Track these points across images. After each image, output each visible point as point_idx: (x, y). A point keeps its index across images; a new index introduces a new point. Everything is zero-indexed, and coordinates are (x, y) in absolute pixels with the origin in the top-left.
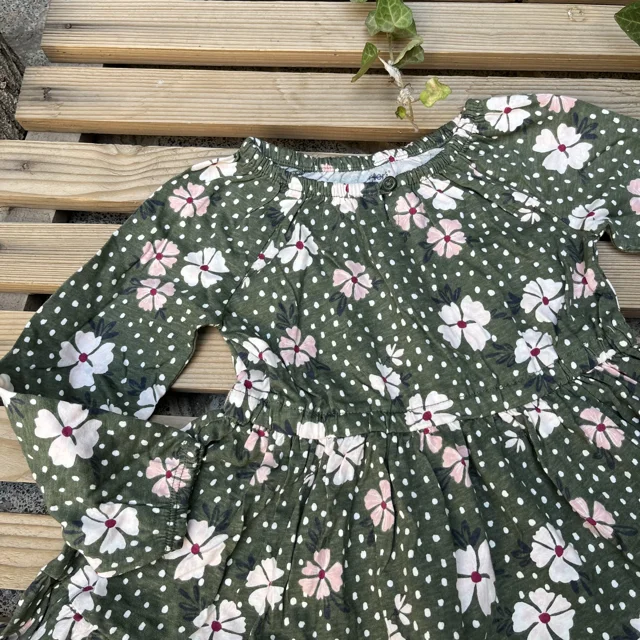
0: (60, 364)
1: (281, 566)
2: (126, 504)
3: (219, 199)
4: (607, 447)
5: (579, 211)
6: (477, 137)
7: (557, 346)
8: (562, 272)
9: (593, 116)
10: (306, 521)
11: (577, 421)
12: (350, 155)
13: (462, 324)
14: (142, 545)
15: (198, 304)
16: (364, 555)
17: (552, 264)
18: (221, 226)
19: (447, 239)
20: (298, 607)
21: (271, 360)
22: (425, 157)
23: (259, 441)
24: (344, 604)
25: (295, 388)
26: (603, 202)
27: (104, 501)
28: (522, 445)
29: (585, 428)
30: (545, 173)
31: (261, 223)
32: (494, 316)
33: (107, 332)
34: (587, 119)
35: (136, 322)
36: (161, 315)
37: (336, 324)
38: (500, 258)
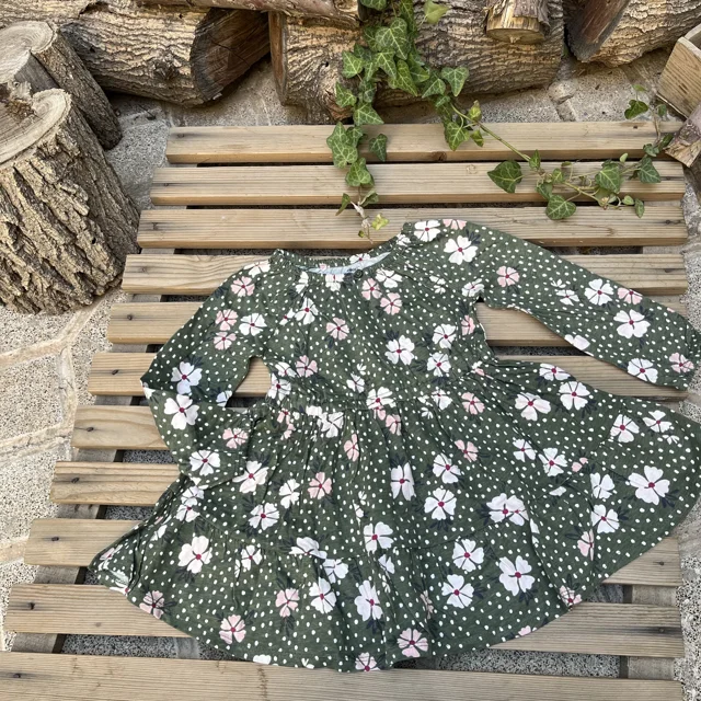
0: (172, 380)
1: (298, 481)
2: (212, 451)
3: (260, 285)
4: (476, 413)
5: (468, 285)
6: (410, 245)
7: (451, 361)
8: (456, 320)
9: (477, 231)
10: (311, 458)
11: (460, 400)
12: (336, 258)
13: (399, 351)
14: (222, 472)
15: (250, 344)
16: (344, 476)
17: (450, 316)
18: (261, 301)
19: (392, 304)
20: (308, 504)
21: (291, 374)
22: (380, 257)
23: (285, 417)
24: (331, 500)
25: (305, 388)
26: (480, 280)
27: (202, 449)
28: (431, 415)
29: (464, 403)
30: (450, 264)
31: (285, 298)
32: (416, 346)
33: (197, 362)
34: (473, 233)
35: (214, 357)
36: (228, 351)
37: (328, 353)
38: (421, 314)
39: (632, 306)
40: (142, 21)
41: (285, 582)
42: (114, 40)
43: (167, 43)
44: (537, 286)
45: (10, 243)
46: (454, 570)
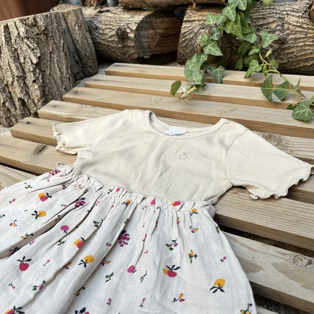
40: (122, 15)
42: (107, 23)
43: (128, 22)
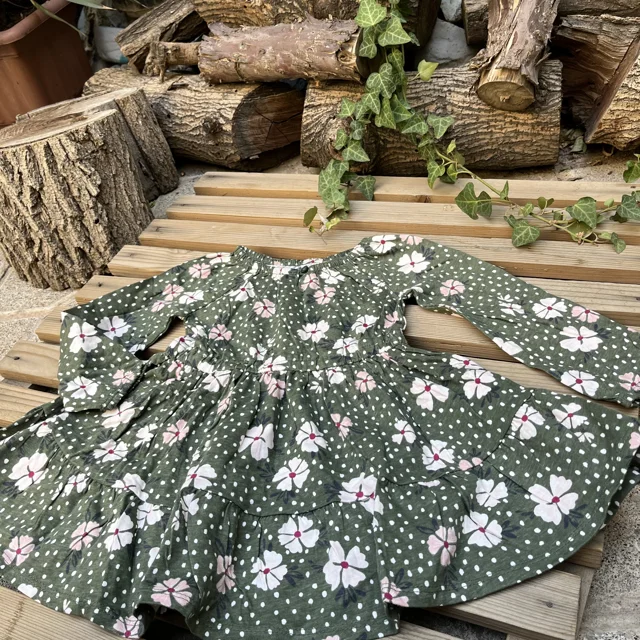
1: (158, 425)
2: (95, 382)
3: (216, 273)
4: (365, 391)
6: (363, 255)
7: (360, 343)
8: (380, 312)
9: (433, 248)
10: (181, 406)
11: (354, 378)
13: (314, 332)
14: (92, 399)
15: (179, 308)
16: (206, 430)
17: (377, 309)
18: (211, 283)
19: (325, 296)
20: (157, 449)
21: (201, 333)
23: (176, 368)
25: (207, 347)
28: (320, 389)
29: (357, 381)
30: (397, 273)
31: (230, 281)
32: (331, 327)
33: (131, 321)
35: (146, 318)
36: (158, 313)
37: (245, 325)
38: (350, 305)
39: (586, 324)
40: (207, 94)
41: (93, 514)
42: (185, 107)
43: (219, 107)
44: (480, 298)
45: (30, 205)
46: (274, 546)
